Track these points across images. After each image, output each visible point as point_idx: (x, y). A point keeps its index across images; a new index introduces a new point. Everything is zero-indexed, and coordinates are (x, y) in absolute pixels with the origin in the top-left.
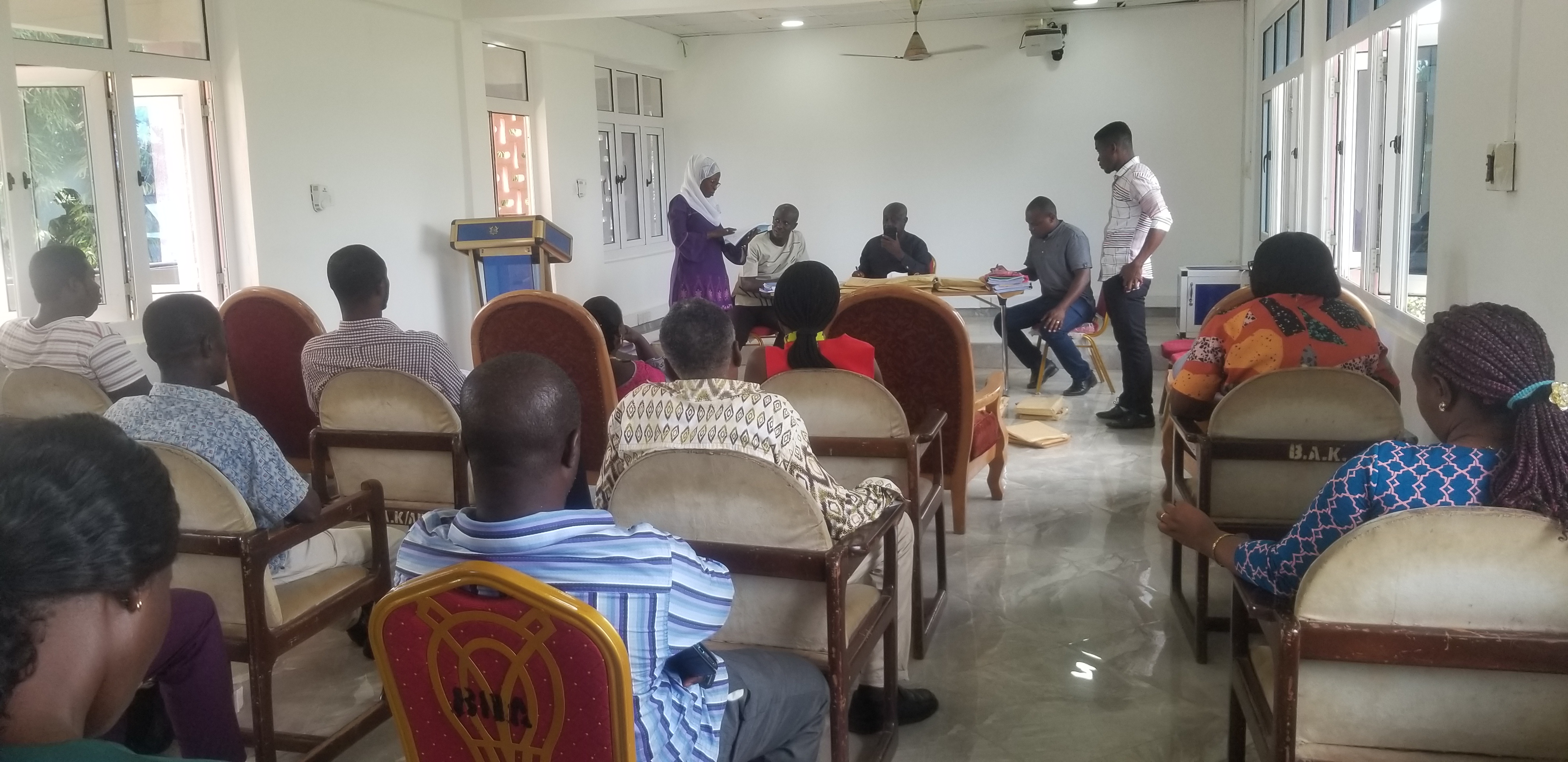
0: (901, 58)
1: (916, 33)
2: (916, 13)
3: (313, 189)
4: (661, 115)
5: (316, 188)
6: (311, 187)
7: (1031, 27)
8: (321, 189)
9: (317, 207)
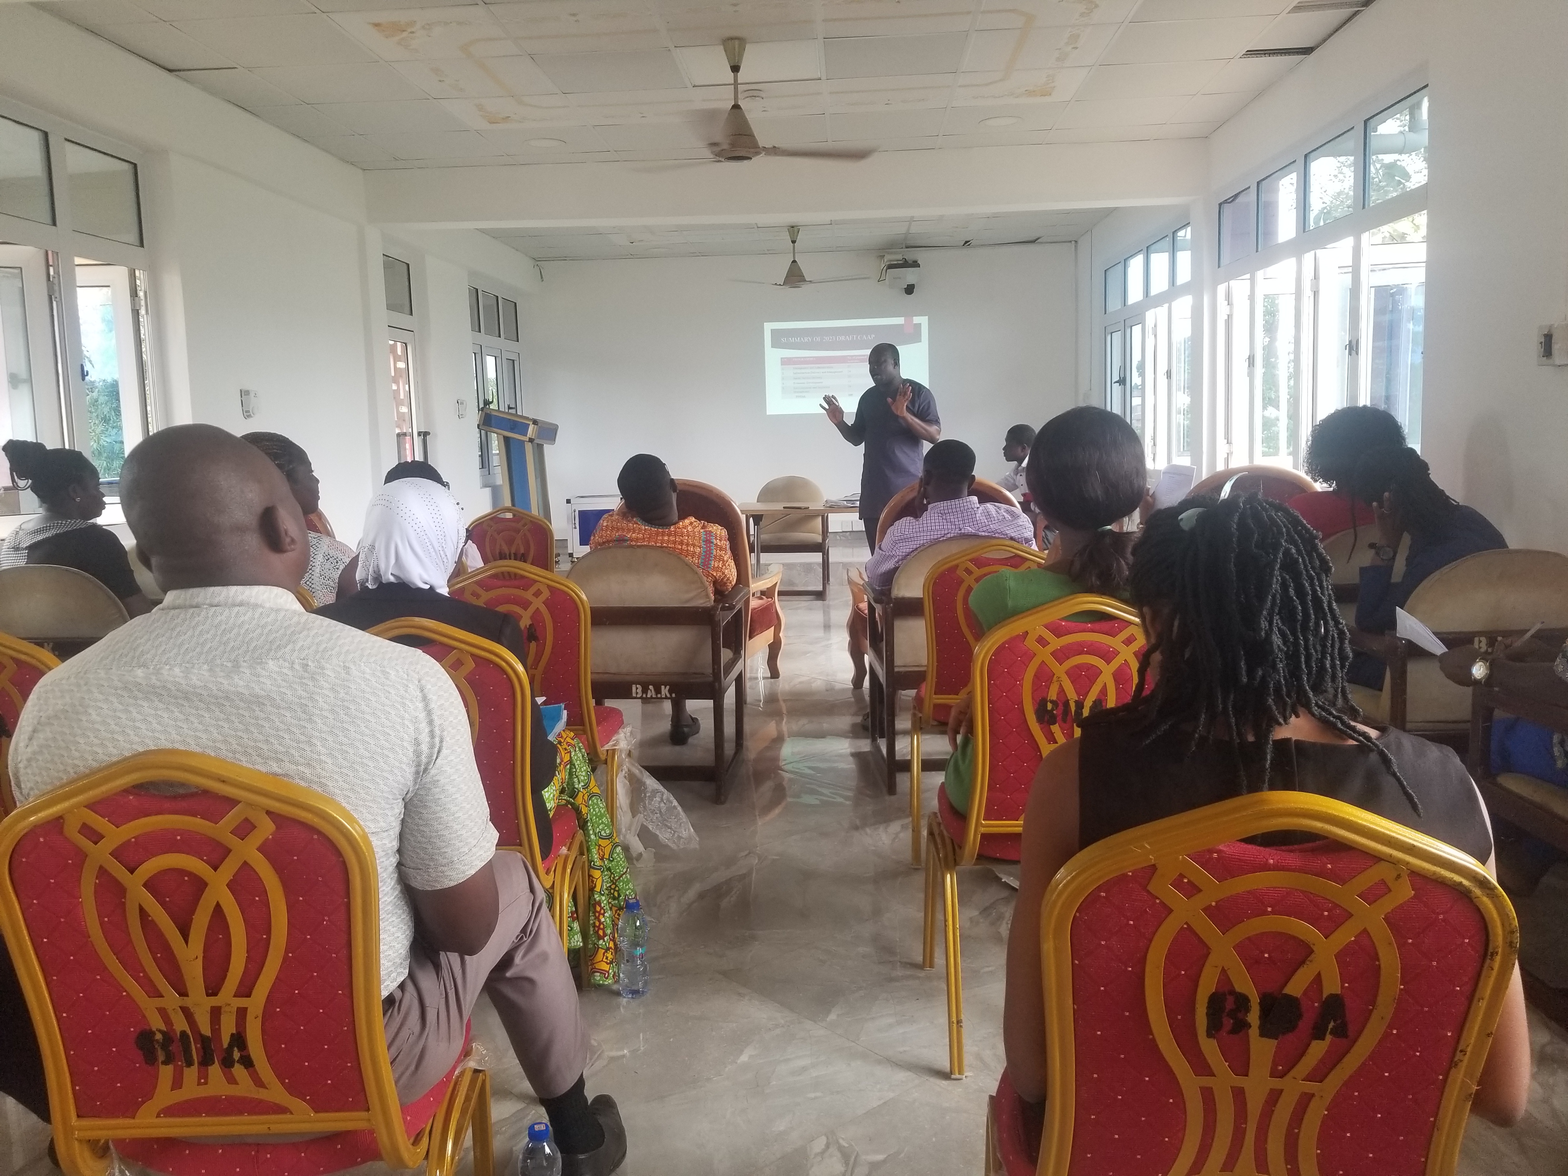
0: (780, 285)
1: (794, 261)
2: (794, 242)
3: (244, 393)
4: (516, 339)
5: (247, 393)
6: (241, 391)
7: (891, 261)
8: (252, 395)
9: (248, 414)
